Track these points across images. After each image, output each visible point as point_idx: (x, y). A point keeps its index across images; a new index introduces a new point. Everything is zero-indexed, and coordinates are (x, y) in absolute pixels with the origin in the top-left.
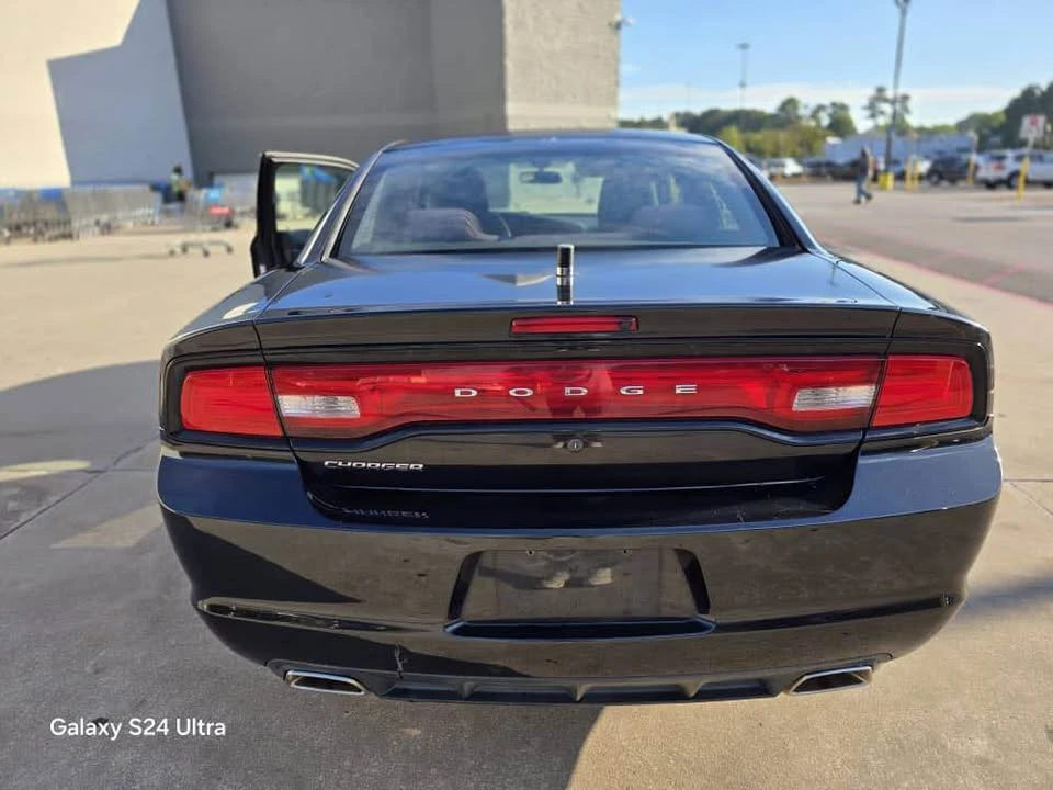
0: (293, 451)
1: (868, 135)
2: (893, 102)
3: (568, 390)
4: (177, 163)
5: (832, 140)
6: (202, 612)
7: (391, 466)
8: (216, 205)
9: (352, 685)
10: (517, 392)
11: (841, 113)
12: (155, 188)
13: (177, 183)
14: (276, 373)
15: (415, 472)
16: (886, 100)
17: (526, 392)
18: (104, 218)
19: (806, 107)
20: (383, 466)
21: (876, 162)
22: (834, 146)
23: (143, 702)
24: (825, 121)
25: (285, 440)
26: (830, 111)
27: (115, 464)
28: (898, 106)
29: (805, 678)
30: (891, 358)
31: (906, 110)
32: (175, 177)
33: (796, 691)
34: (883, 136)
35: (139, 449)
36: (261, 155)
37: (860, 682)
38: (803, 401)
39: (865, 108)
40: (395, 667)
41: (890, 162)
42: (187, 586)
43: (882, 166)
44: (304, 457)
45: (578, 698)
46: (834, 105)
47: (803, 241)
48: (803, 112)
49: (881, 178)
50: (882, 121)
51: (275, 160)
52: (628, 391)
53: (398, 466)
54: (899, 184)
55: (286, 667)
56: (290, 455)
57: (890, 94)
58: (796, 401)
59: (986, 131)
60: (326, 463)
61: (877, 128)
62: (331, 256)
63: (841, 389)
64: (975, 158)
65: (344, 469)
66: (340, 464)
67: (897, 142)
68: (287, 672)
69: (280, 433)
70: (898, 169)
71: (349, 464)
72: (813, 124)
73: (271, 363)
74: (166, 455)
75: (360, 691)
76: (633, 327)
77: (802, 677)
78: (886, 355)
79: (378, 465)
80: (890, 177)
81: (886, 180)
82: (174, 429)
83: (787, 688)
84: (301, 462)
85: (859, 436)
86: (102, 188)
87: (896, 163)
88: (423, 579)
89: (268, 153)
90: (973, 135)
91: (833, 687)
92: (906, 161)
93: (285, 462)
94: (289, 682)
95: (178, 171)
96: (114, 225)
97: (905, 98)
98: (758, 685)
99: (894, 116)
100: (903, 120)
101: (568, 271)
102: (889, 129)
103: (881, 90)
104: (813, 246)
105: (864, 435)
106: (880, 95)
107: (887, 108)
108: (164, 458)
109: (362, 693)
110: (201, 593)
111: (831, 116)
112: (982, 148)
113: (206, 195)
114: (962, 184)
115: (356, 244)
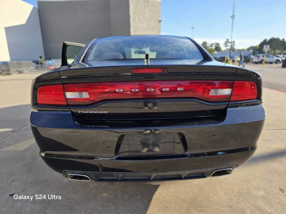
0: (70, 109)
1: (225, 51)
2: (231, 43)
3: (148, 89)
4: (40, 55)
5: (216, 52)
6: (42, 157)
7: (98, 112)
8: (51, 66)
9: (87, 177)
10: (134, 90)
11: (218, 45)
12: (34, 62)
13: (40, 60)
14: (65, 86)
15: (105, 114)
16: (229, 42)
17: (136, 90)
18: (19, 70)
19: (209, 44)
20: (96, 112)
21: (227, 58)
22: (216, 54)
23: (25, 189)
24: (214, 47)
25: (68, 106)
26: (215, 45)
27: (20, 129)
28: (232, 44)
29: (214, 172)
30: (235, 82)
31: (234, 45)
32: (40, 59)
33: (212, 176)
34: (229, 51)
35: (26, 126)
36: (63, 42)
37: (229, 173)
38: (212, 93)
39: (224, 44)
40: (99, 171)
41: (231, 58)
42: (38, 149)
43: (229, 58)
44: (73, 110)
45: (152, 179)
46: (216, 43)
47: (210, 58)
48: (208, 45)
49: (229, 61)
50: (229, 48)
51: (67, 44)
52: (165, 89)
53: (100, 112)
54: (233, 63)
55: (68, 173)
56: (69, 110)
57: (230, 41)
58: (210, 93)
59: (255, 50)
60: (79, 112)
61: (227, 49)
62: (82, 62)
63: (222, 89)
64: (252, 56)
65: (84, 113)
66: (83, 112)
67: (232, 53)
68: (67, 174)
69: (66, 104)
70: (233, 59)
71: (86, 112)
72: (211, 48)
73: (64, 83)
74: (32, 111)
75: (89, 180)
76: (166, 72)
77: (213, 171)
78: (234, 81)
79: (94, 112)
80: (231, 61)
81: (230, 62)
82: (35, 103)
83: (209, 176)
84: (72, 112)
85: (227, 103)
86: (19, 61)
87: (232, 58)
88: (108, 148)
89: (65, 42)
90: (251, 51)
91: (222, 175)
92: (235, 57)
93: (67, 111)
94: (68, 178)
95: (41, 57)
96: (22, 71)
97: (234, 42)
98: (201, 175)
99: (231, 46)
100: (233, 48)
101: (148, 61)
102: (230, 50)
103: (228, 40)
104: (213, 59)
105: (229, 103)
106: (227, 41)
107: (229, 44)
108: (32, 112)
109: (90, 180)
110: (42, 151)
111: (215, 46)
112: (254, 54)
113: (48, 62)
114: (249, 63)
115: (89, 59)
